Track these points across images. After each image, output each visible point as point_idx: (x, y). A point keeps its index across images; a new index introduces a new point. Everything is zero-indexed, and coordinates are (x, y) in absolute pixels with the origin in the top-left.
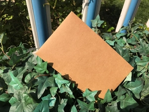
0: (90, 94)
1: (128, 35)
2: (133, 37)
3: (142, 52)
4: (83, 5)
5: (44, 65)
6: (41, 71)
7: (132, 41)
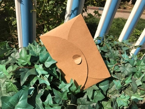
0: (65, 86)
1: (101, 44)
2: (105, 46)
3: (111, 58)
4: (66, 16)
5: (27, 57)
6: (24, 63)
7: (105, 49)
